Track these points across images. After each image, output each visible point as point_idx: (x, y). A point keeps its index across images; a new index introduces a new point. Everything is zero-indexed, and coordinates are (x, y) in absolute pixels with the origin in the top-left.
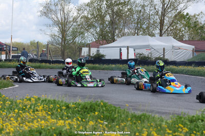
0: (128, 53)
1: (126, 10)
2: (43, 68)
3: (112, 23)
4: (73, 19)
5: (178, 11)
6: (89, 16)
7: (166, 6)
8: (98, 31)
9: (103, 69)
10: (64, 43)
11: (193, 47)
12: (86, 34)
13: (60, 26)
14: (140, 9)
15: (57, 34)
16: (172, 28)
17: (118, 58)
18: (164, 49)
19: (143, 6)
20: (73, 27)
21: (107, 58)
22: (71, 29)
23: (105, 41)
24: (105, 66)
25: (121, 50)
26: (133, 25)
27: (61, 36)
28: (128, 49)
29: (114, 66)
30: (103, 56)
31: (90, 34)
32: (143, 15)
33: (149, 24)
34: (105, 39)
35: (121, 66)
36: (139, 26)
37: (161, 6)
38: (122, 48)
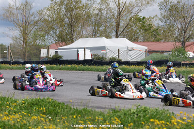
0: (85, 54)
1: (84, 13)
2: (3, 69)
3: (71, 25)
4: (34, 23)
5: (132, 14)
6: (50, 19)
7: (121, 9)
8: (57, 33)
9: (60, 69)
10: (26, 45)
11: (146, 48)
12: (46, 37)
13: (22, 28)
14: (97, 12)
15: (18, 36)
16: (128, 30)
17: (76, 58)
18: (119, 50)
19: (100, 10)
20: (34, 30)
21: (64, 58)
22: (32, 32)
23: (64, 43)
24: (62, 66)
25: (78, 51)
26: (91, 27)
27: (22, 39)
28: (84, 50)
29: (70, 66)
30: (60, 57)
31: (50, 36)
32: (100, 19)
33: (106, 26)
34: (64, 41)
35: (77, 66)
36: (96, 28)
37: (117, 9)
38: (79, 50)
